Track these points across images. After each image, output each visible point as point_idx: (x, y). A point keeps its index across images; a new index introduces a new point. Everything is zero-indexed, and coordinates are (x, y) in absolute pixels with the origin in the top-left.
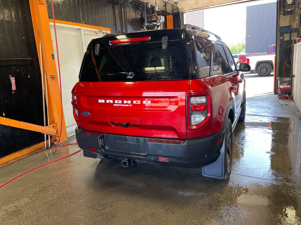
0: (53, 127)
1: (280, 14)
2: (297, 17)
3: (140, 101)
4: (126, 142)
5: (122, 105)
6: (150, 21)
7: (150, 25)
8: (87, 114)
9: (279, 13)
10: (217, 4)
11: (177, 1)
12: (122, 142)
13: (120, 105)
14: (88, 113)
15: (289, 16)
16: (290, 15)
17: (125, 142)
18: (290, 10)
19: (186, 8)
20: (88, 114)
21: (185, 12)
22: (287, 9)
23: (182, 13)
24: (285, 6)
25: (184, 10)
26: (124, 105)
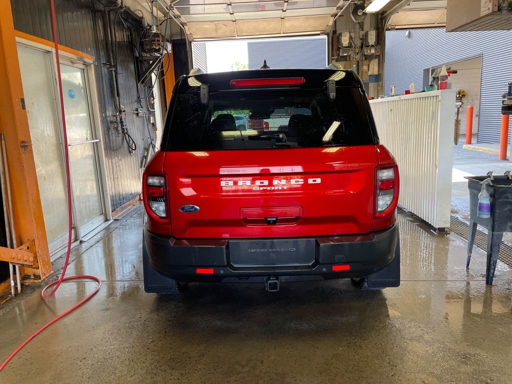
0: (28, 248)
1: (333, 59)
2: (355, 66)
3: (302, 180)
4: (274, 250)
5: (269, 188)
6: (148, 49)
7: (147, 56)
8: (193, 207)
9: (332, 57)
10: (247, 34)
11: (186, 22)
12: (266, 250)
13: (266, 188)
14: (195, 206)
15: (343, 62)
16: (345, 62)
17: (270, 250)
18: (346, 54)
19: (197, 35)
20: (196, 209)
21: (195, 40)
22: (343, 52)
23: (190, 43)
24: (339, 49)
25: (194, 37)
26: (273, 188)
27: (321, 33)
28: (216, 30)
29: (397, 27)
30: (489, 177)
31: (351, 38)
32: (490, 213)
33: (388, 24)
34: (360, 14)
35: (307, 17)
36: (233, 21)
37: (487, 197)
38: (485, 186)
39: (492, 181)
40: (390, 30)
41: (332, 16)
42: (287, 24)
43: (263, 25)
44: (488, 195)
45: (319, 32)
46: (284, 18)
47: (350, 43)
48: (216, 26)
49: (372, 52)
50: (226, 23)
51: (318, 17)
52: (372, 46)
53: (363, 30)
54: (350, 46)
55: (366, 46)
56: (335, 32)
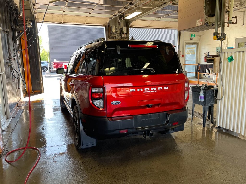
1: (108, 38)
4: (151, 119)
5: (150, 92)
6: (20, 24)
8: (118, 102)
10: (68, 22)
13: (148, 92)
19: (41, 20)
21: (40, 22)
22: (113, 35)
23: (37, 23)
24: (111, 33)
25: (39, 20)
26: (151, 92)
27: (103, 25)
28: (53, 18)
29: (134, 26)
30: (203, 86)
31: (116, 29)
32: (204, 100)
33: (131, 24)
34: (122, 19)
35: (98, 18)
36: (63, 15)
37: (203, 94)
38: (202, 89)
39: (204, 87)
40: (131, 27)
41: (109, 18)
42: (88, 20)
43: (77, 19)
44: (203, 93)
45: (102, 25)
46: (88, 17)
47: (116, 31)
48: (53, 16)
49: (125, 36)
50: (59, 15)
51: (103, 18)
52: (125, 33)
53: (120, 26)
54: (116, 33)
55: (123, 33)
56: (109, 26)
